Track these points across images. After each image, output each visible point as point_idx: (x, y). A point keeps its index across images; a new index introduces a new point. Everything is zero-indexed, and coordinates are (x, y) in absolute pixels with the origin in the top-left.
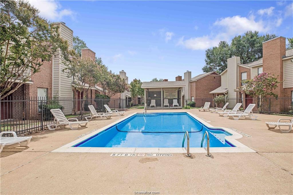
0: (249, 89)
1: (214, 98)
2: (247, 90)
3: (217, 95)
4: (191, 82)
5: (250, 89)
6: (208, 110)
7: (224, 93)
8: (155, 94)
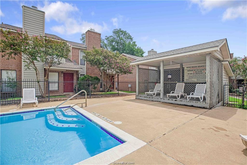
8: (169, 74)
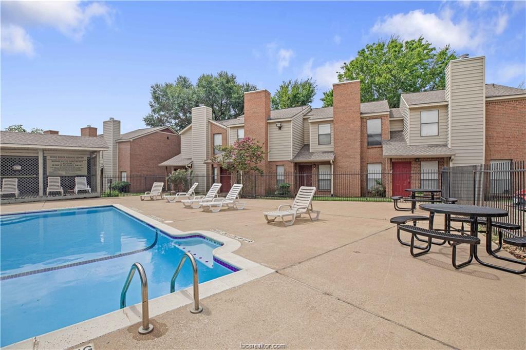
0: (226, 161)
1: (168, 175)
2: (224, 162)
3: (172, 169)
4: (119, 143)
5: (228, 161)
6: (160, 198)
7: (187, 167)
8: (15, 163)
